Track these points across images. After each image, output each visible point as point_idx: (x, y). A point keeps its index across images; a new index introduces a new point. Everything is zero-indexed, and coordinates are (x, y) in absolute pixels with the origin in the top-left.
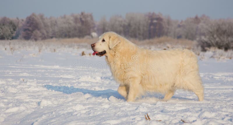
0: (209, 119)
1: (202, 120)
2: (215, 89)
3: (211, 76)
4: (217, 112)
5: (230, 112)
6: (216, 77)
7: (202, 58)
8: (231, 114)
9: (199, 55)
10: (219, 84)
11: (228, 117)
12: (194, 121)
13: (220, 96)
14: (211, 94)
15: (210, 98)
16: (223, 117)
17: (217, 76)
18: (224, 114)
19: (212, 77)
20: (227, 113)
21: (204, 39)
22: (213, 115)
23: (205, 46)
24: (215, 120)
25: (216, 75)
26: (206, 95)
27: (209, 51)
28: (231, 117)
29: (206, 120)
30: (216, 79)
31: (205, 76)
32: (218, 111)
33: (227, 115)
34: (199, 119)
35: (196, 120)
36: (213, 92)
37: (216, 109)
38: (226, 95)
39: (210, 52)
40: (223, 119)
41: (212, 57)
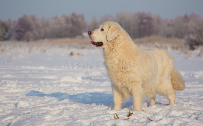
0: (175, 117)
1: (168, 118)
2: (192, 88)
3: (191, 75)
4: (185, 110)
5: (197, 111)
6: (196, 76)
7: (189, 56)
8: (198, 112)
9: (186, 53)
10: (197, 82)
11: (195, 115)
12: (160, 120)
13: (194, 94)
14: (187, 92)
15: (183, 96)
16: (190, 115)
17: (198, 75)
18: (192, 112)
19: (193, 76)
20: (195, 112)
21: (192, 37)
22: (181, 113)
23: (193, 45)
24: (181, 118)
25: (197, 73)
26: (180, 94)
27: (197, 49)
28: (198, 115)
29: (171, 118)
30: (195, 77)
31: (185, 75)
32: (187, 109)
33: (194, 114)
34: (165, 118)
35: (162, 119)
36: (188, 91)
37: (185, 107)
38: (200, 94)
39: (198, 51)
40: (190, 117)
41: (199, 55)
